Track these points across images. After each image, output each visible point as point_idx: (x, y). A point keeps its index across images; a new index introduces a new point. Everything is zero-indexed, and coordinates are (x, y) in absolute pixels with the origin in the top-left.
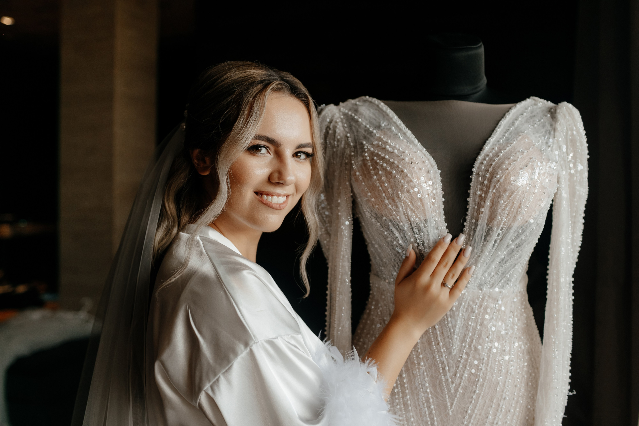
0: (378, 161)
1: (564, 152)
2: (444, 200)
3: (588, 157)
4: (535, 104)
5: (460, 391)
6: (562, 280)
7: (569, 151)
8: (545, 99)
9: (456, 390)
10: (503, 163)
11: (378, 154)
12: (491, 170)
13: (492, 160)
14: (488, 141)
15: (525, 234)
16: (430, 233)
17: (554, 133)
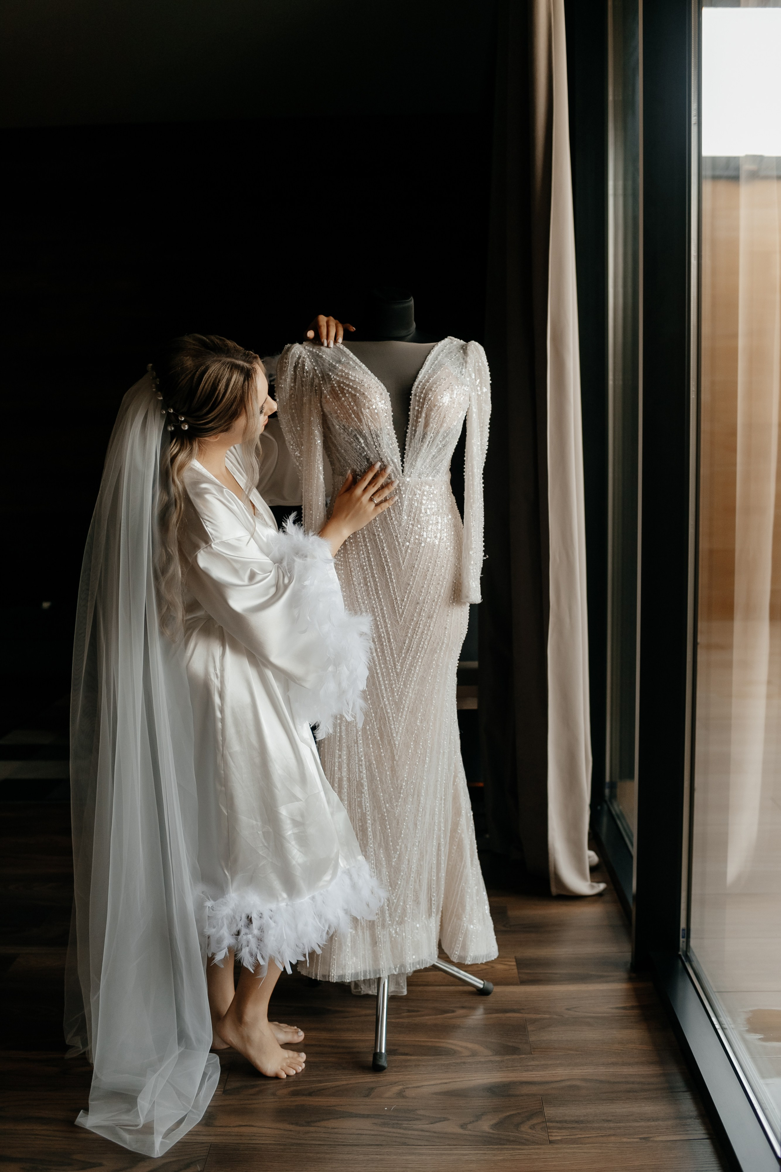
0: (344, 387)
1: (473, 379)
2: (393, 414)
3: (491, 382)
4: (452, 343)
5: (409, 551)
6: (475, 470)
7: (476, 378)
8: (458, 338)
9: (406, 551)
10: (432, 387)
11: (343, 382)
12: (424, 392)
13: (424, 385)
14: (420, 372)
15: (448, 436)
16: (384, 438)
17: (466, 365)
